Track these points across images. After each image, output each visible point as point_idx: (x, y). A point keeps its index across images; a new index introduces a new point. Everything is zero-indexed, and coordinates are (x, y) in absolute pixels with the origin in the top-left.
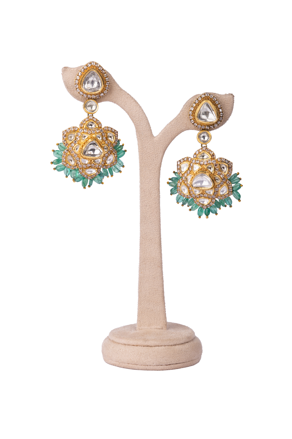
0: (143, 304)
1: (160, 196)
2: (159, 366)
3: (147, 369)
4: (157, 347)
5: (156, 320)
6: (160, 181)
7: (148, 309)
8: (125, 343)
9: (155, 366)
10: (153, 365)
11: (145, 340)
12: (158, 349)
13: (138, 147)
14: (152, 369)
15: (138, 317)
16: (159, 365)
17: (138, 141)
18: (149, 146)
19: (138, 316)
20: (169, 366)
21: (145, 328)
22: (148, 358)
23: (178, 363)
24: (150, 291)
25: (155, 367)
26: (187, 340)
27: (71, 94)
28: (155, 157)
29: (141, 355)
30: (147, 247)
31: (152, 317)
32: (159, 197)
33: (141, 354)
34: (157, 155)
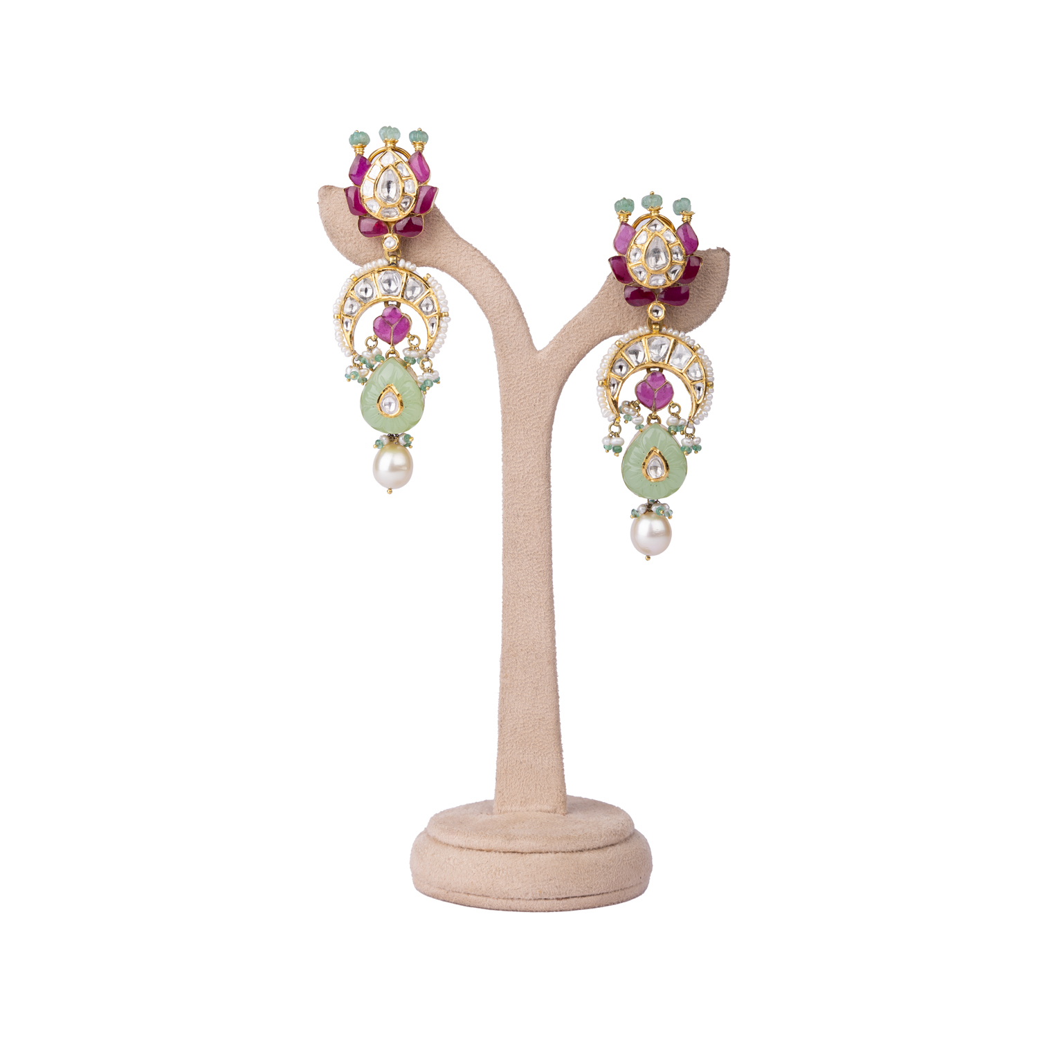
0: (508, 752)
1: (552, 493)
2: (539, 902)
3: (513, 908)
4: (537, 855)
5: (540, 790)
6: (550, 458)
7: (521, 763)
8: (461, 845)
9: (530, 899)
10: (526, 898)
11: (509, 838)
12: (538, 859)
13: (497, 376)
14: (523, 908)
15: (497, 783)
16: (541, 899)
17: (498, 361)
18: (523, 373)
19: (498, 779)
20: (564, 901)
21: (514, 809)
22: (513, 882)
23: (587, 894)
24: (525, 720)
25: (532, 903)
26: (613, 839)
27: (338, 249)
28: (538, 399)
29: (497, 873)
30: (518, 614)
31: (531, 782)
32: (549, 494)
33: (496, 870)
34: (543, 394)
